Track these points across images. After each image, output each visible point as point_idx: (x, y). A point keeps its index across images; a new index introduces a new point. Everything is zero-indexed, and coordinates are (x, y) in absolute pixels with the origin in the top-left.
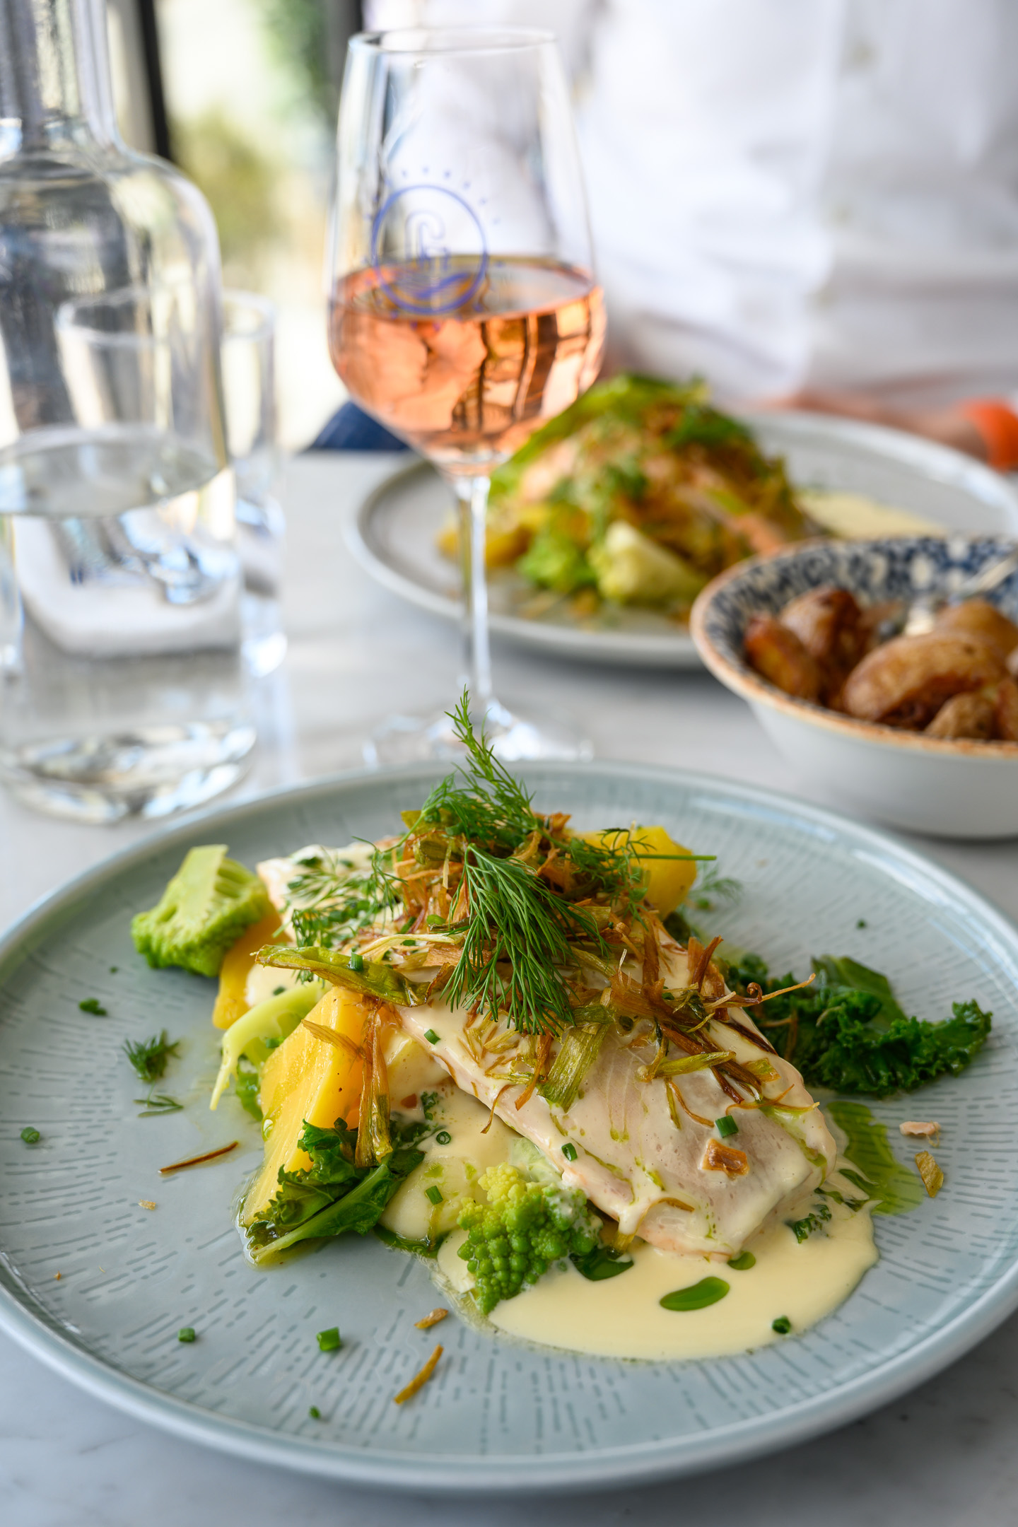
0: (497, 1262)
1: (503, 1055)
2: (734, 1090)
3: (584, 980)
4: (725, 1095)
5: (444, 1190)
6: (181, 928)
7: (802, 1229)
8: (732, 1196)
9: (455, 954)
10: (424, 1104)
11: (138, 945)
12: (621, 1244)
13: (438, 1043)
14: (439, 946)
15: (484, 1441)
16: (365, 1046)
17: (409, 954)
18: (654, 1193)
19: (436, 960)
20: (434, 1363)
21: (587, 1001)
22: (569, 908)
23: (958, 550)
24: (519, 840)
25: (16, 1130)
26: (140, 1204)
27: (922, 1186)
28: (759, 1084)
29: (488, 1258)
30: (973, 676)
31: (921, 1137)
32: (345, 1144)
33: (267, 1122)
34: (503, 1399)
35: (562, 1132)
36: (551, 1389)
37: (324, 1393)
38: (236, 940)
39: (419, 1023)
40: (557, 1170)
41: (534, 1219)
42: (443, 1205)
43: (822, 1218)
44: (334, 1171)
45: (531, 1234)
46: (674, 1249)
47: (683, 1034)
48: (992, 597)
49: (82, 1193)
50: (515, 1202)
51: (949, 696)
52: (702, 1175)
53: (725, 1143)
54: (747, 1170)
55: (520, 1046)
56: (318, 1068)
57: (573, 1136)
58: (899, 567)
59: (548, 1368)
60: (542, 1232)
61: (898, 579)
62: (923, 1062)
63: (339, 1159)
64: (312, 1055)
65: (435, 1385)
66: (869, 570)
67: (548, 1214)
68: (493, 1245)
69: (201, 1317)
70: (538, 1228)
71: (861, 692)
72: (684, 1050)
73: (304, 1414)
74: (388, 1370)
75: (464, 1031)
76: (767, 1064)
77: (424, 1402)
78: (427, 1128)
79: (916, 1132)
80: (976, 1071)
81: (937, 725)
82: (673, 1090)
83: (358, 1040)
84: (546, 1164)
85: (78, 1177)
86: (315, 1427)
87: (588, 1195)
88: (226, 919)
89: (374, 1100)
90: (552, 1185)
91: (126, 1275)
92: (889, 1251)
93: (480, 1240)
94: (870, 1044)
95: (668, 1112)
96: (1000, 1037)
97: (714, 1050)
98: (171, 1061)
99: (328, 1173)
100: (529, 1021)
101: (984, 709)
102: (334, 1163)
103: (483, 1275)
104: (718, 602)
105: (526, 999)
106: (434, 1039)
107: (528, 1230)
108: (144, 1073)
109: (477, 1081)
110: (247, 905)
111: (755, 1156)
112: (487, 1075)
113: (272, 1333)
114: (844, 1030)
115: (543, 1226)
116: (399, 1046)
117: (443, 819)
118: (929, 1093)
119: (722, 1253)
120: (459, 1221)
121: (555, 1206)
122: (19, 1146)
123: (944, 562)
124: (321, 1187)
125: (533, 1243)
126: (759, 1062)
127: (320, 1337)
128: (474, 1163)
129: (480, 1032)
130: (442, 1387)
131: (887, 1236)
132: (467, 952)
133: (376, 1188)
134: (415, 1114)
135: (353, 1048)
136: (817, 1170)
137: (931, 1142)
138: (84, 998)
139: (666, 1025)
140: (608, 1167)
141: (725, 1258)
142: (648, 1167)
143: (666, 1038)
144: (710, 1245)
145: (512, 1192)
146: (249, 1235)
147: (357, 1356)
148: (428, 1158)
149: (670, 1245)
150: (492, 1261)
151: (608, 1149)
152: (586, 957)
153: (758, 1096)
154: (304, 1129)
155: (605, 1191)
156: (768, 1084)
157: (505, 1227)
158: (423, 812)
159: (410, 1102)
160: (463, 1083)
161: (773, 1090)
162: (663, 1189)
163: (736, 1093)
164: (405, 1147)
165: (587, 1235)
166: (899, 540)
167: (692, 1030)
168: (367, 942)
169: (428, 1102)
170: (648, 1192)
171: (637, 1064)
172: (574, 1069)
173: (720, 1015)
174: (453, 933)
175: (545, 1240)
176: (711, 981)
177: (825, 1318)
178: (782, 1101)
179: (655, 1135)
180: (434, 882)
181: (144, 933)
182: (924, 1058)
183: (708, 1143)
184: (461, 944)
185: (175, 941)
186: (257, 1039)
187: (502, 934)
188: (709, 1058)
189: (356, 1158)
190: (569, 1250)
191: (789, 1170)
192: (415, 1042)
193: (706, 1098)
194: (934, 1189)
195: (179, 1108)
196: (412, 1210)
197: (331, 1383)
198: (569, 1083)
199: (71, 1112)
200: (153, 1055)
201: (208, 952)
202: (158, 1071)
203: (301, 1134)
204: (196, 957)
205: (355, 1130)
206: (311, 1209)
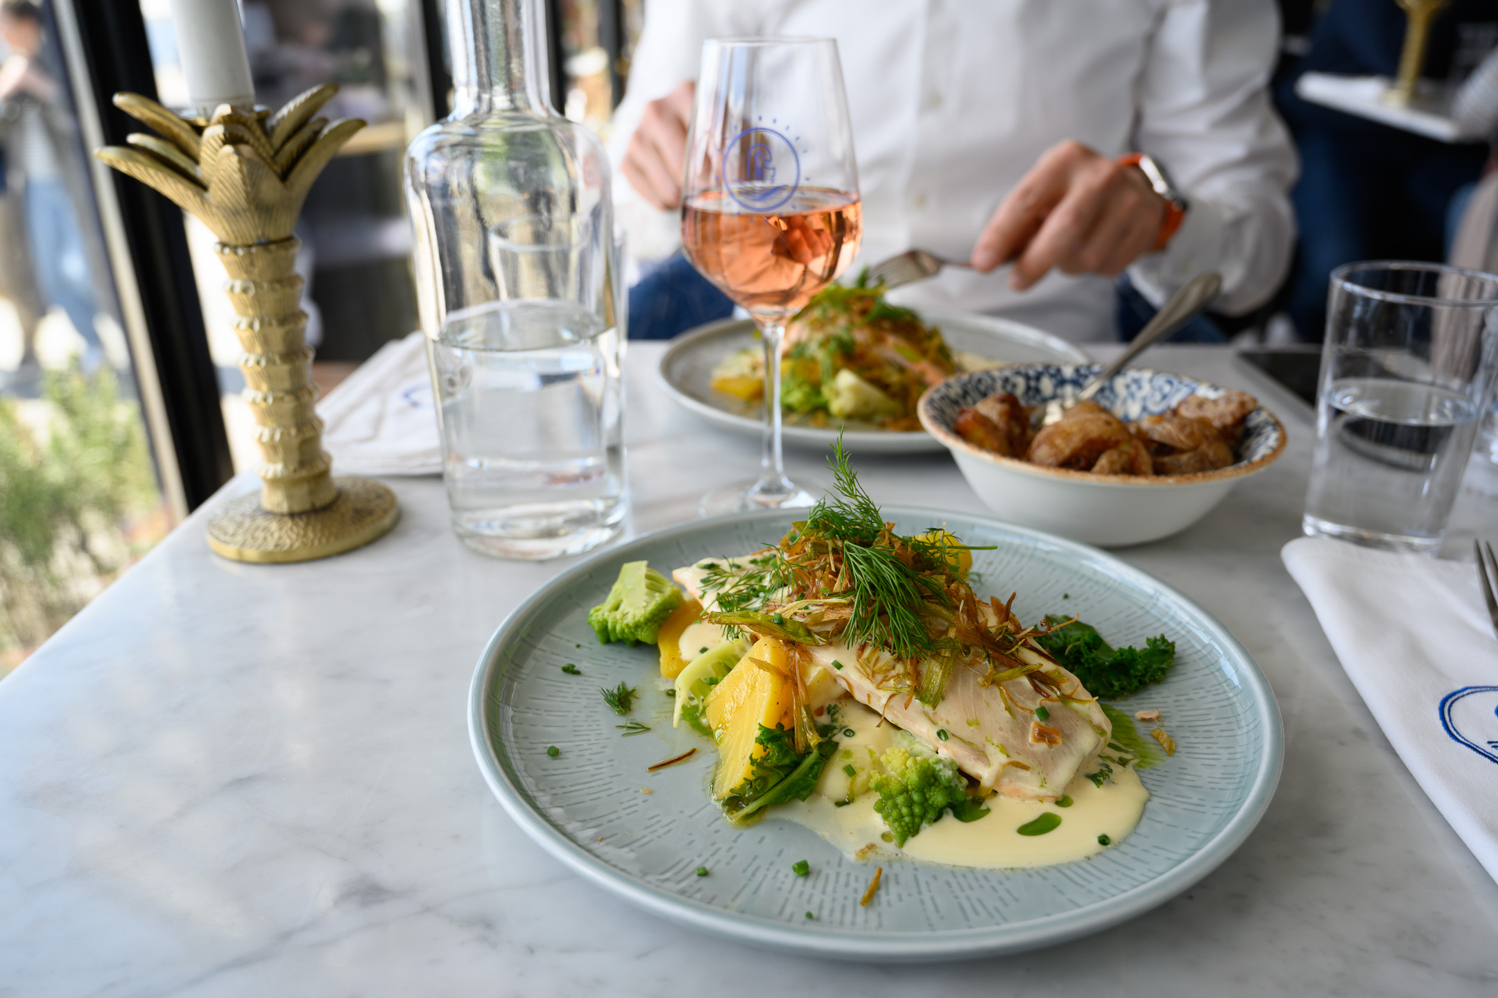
0: (905, 811)
1: (887, 674)
2: (1042, 691)
3: (931, 624)
4: (1036, 693)
5: (855, 766)
6: (627, 613)
7: (1097, 780)
8: (1052, 759)
9: (846, 611)
10: (829, 712)
11: (596, 627)
12: (983, 794)
13: (842, 669)
14: (833, 607)
15: (929, 922)
16: (791, 674)
17: (806, 615)
18: (1003, 759)
19: (832, 616)
20: (878, 878)
21: (940, 636)
22: (919, 576)
23: (1068, 373)
24: (875, 537)
25: (542, 748)
26: (640, 792)
27: (1162, 751)
28: (1057, 686)
29: (898, 808)
30: (1113, 439)
31: (1150, 720)
32: (789, 739)
33: (717, 733)
34: (932, 899)
35: (934, 723)
36: (962, 890)
37: (809, 902)
38: (664, 619)
39: (825, 658)
40: (933, 747)
41: (927, 780)
42: (856, 776)
43: (1108, 772)
44: (784, 757)
45: (926, 790)
46: (1019, 796)
47: (1003, 655)
48: (1095, 401)
49: (598, 786)
50: (914, 769)
51: (1100, 452)
52: (1031, 746)
53: (1043, 724)
54: (1060, 740)
55: (896, 668)
56: (760, 690)
57: (942, 725)
58: (1033, 383)
59: (955, 879)
60: (933, 788)
61: (1033, 390)
62: (1140, 674)
63: (786, 748)
64: (751, 684)
65: (882, 892)
66: (1014, 386)
67: (936, 776)
68: (900, 800)
69: (707, 860)
70: (931, 785)
71: (1042, 451)
72: (1005, 664)
73: (801, 916)
74: (847, 885)
75: (858, 660)
76: (1059, 673)
77: (879, 904)
78: (835, 728)
79: (1146, 717)
80: (1171, 679)
81: (1097, 468)
82: (1004, 692)
83: (785, 670)
84: (923, 745)
85: (593, 776)
86: (813, 923)
87: (958, 765)
88: (660, 605)
89: (803, 709)
90: (935, 757)
91: (644, 836)
92: (1155, 791)
93: (889, 797)
94: (1102, 665)
95: (1003, 706)
96: (1180, 658)
97: (1024, 665)
98: (633, 700)
99: (780, 758)
100: (907, 651)
101: (1125, 458)
102: (783, 752)
103: (896, 820)
104: (931, 402)
105: (902, 638)
106: (839, 666)
107: (924, 788)
108: (618, 709)
109: (871, 693)
110: (670, 596)
111: (1063, 732)
112: (878, 688)
113: (758, 868)
114: (1086, 656)
115: (933, 785)
116: (814, 673)
117: (821, 526)
118: (1145, 695)
119: (1051, 797)
120: (872, 784)
121: (940, 770)
122: (546, 758)
123: (1062, 382)
124: (778, 767)
125: (927, 796)
126: (1055, 671)
127: (795, 867)
128: (871, 747)
129: (868, 660)
130: (888, 894)
131: (1151, 782)
132: (857, 608)
133: (812, 768)
134: (824, 720)
135: (783, 676)
136: (1102, 739)
137: (1158, 723)
138: (566, 662)
139: (991, 650)
140: (968, 744)
141: (1053, 799)
142: (995, 742)
143: (993, 658)
144: (1043, 792)
145: (910, 762)
146: (724, 806)
147: (822, 878)
148: (841, 747)
149: (1018, 794)
150: (900, 810)
151: (966, 732)
152: (934, 608)
153: (1059, 693)
154: (759, 729)
155: (970, 760)
156: (1063, 686)
157: (907, 787)
158: (809, 521)
159: (820, 712)
160: (860, 697)
161: (1067, 689)
162: (1008, 756)
163: (1044, 692)
164: (825, 739)
165: (961, 789)
166: (1030, 366)
167: (1009, 652)
169: (832, 711)
170: (998, 759)
171: (975, 676)
172: (938, 681)
173: (1025, 645)
174: (845, 597)
175: (935, 794)
176: (1012, 622)
177: (1130, 834)
178: (1073, 696)
179: (997, 721)
180: (816, 568)
181: (600, 618)
182: (1139, 671)
183: (1032, 724)
184: (851, 604)
185: (625, 622)
186: (700, 680)
187: (879, 595)
188: (1025, 669)
189: (796, 747)
190: (950, 801)
191: (1086, 741)
192: (825, 669)
193: (1026, 696)
194: (1171, 752)
195: (648, 729)
196: (835, 782)
197: (811, 896)
198: (937, 688)
199: (576, 736)
200: (621, 697)
201: (650, 627)
202: (626, 708)
203: (757, 733)
204: (642, 631)
205: (793, 729)
206: (772, 782)
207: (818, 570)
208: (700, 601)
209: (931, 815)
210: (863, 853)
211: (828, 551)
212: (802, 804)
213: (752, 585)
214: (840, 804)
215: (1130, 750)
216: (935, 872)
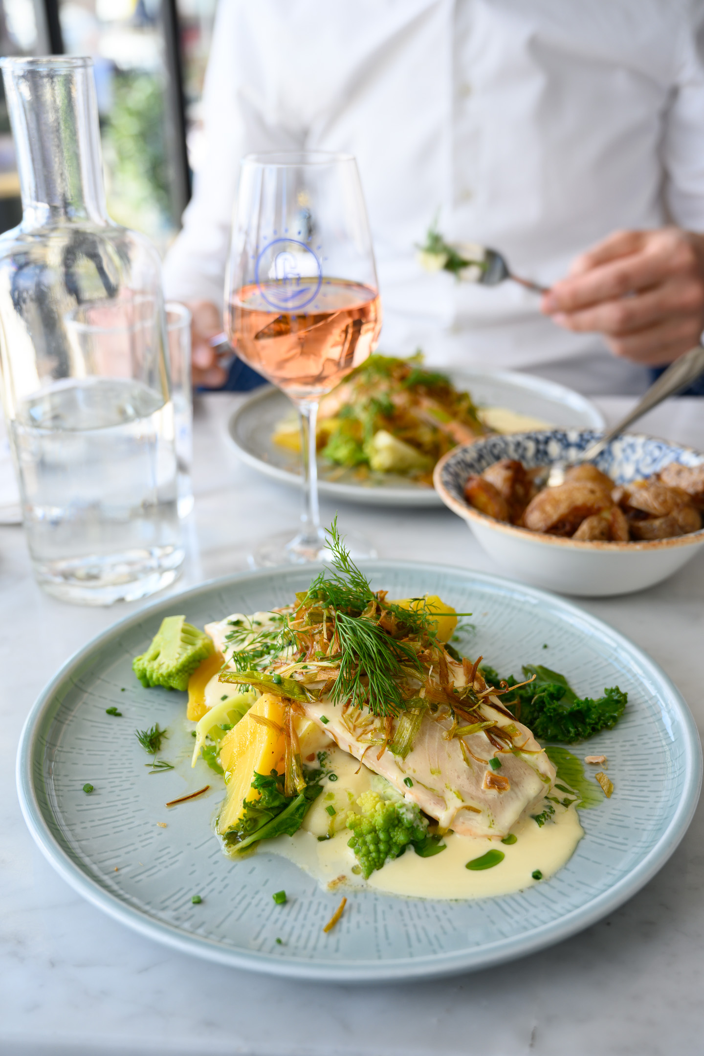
0: (372, 848)
1: (366, 728)
2: (497, 743)
3: (407, 684)
4: (492, 745)
5: (336, 807)
6: (163, 664)
7: (541, 819)
8: (501, 803)
9: (333, 673)
10: (319, 758)
11: (138, 674)
12: (441, 833)
13: (328, 724)
14: (324, 669)
15: (379, 951)
16: (285, 727)
17: (304, 674)
18: (458, 803)
19: (323, 676)
20: (342, 907)
21: (412, 696)
22: (397, 643)
23: (573, 437)
24: (364, 607)
25: (79, 786)
26: (157, 825)
27: (602, 792)
28: (511, 738)
29: (366, 846)
30: (596, 506)
31: (597, 764)
32: (279, 784)
33: (227, 774)
34: (385, 927)
35: (403, 771)
36: (412, 919)
37: (281, 929)
38: (195, 669)
39: (315, 712)
40: (401, 792)
41: (392, 822)
42: (336, 816)
43: (550, 813)
44: (274, 799)
45: (390, 830)
46: (471, 835)
47: (466, 712)
48: (594, 462)
49: (122, 820)
50: (381, 812)
51: (584, 518)
52: (484, 792)
53: (495, 773)
54: (508, 787)
55: (374, 723)
56: (259, 741)
57: (409, 773)
58: (542, 447)
59: (408, 907)
60: (397, 828)
61: (542, 454)
62: (593, 722)
63: (276, 792)
64: (253, 734)
65: (344, 920)
66: (525, 449)
67: (400, 818)
68: (369, 838)
69: (203, 889)
70: (394, 826)
71: (534, 516)
72: (467, 720)
73: (272, 942)
74: (316, 913)
75: (342, 716)
76: (514, 727)
77: (340, 931)
78: (322, 773)
79: (594, 761)
80: (622, 726)
81: (579, 533)
82: (464, 744)
83: (281, 723)
84: (394, 790)
85: (119, 810)
86: (279, 949)
87: (420, 807)
88: (190, 657)
89: (293, 757)
90: (400, 802)
91: (154, 867)
92: (590, 830)
93: (360, 835)
94: (563, 713)
95: (462, 757)
96: (632, 706)
97: (484, 720)
98: (163, 740)
99: (271, 801)
100: (381, 709)
101: (604, 524)
102: (274, 795)
103: (364, 855)
104: (446, 468)
105: (378, 697)
106: (326, 721)
107: (389, 828)
108: (149, 748)
109: (351, 744)
110: (201, 649)
111: (512, 780)
112: (358, 741)
114: (548, 706)
115: (397, 825)
116: (305, 726)
117: (319, 596)
118: (597, 740)
119: (498, 836)
120: (348, 825)
121: (403, 814)
122: (82, 794)
123: (566, 444)
124: (267, 809)
125: (392, 835)
126: (510, 726)
127: (275, 896)
128: (352, 791)
129: (351, 716)
130: (349, 921)
131: (587, 821)
132: (342, 671)
133: (298, 809)
134: (315, 765)
135: (278, 728)
136: (546, 786)
137: (603, 767)
138: (108, 707)
139: (456, 707)
140: (430, 790)
141: (500, 838)
142: (453, 788)
143: (457, 715)
144: (491, 832)
145: (378, 806)
146: (224, 839)
147: (297, 906)
148: (326, 789)
149: (469, 832)
150: (368, 847)
151: (429, 780)
152: (409, 671)
153: (511, 745)
154: (255, 776)
155: (430, 804)
156: (516, 739)
157: (375, 827)
158: (309, 593)
159: (311, 758)
160: (343, 746)
161: (519, 741)
162: (463, 801)
163: (499, 745)
164: (311, 783)
165: (422, 829)
166: (540, 432)
167: (471, 709)
168: (278, 668)
169: (322, 757)
170: (455, 803)
171: (441, 730)
172: (408, 735)
173: (486, 701)
174: (333, 661)
175: (398, 833)
176: (477, 682)
177: (560, 869)
178: (524, 748)
179: (456, 770)
180: (315, 632)
181: (141, 667)
182: (593, 720)
183: (486, 773)
184: (338, 667)
185: (161, 671)
186: (216, 726)
187: (362, 660)
188: (482, 725)
189: (285, 791)
190: (412, 838)
191: (531, 787)
192: (314, 723)
193: (483, 748)
194: (609, 793)
195: (172, 768)
196: (318, 820)
197: (284, 923)
198: (405, 743)
199: (110, 773)
200: (153, 738)
201: (181, 676)
202: (156, 747)
203: (253, 779)
204: (174, 680)
205: (284, 775)
206: (262, 822)
207: (317, 634)
208: (224, 654)
209: (395, 851)
210: (334, 884)
211: (323, 619)
212: (290, 839)
213: (266, 643)
214: (321, 839)
215: (575, 791)
216: (392, 901)
